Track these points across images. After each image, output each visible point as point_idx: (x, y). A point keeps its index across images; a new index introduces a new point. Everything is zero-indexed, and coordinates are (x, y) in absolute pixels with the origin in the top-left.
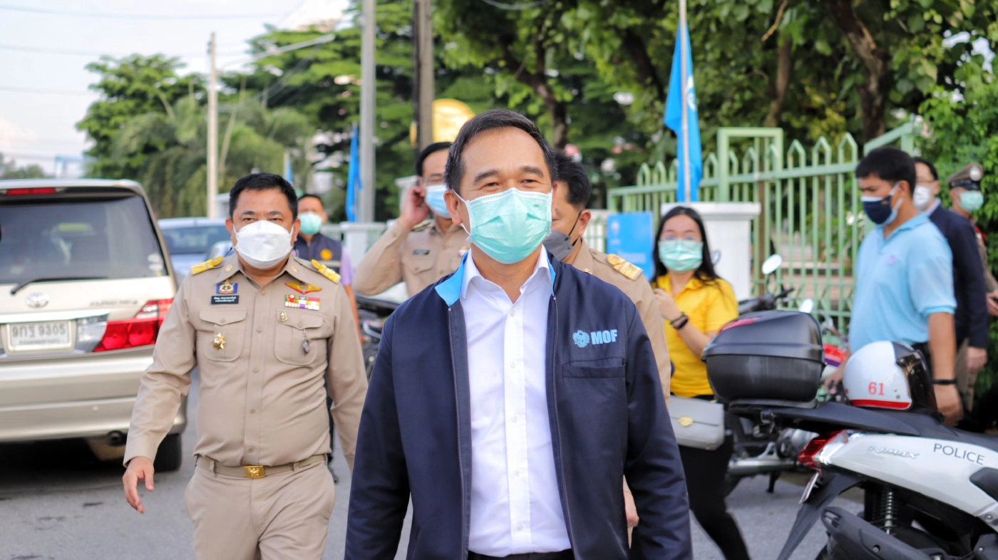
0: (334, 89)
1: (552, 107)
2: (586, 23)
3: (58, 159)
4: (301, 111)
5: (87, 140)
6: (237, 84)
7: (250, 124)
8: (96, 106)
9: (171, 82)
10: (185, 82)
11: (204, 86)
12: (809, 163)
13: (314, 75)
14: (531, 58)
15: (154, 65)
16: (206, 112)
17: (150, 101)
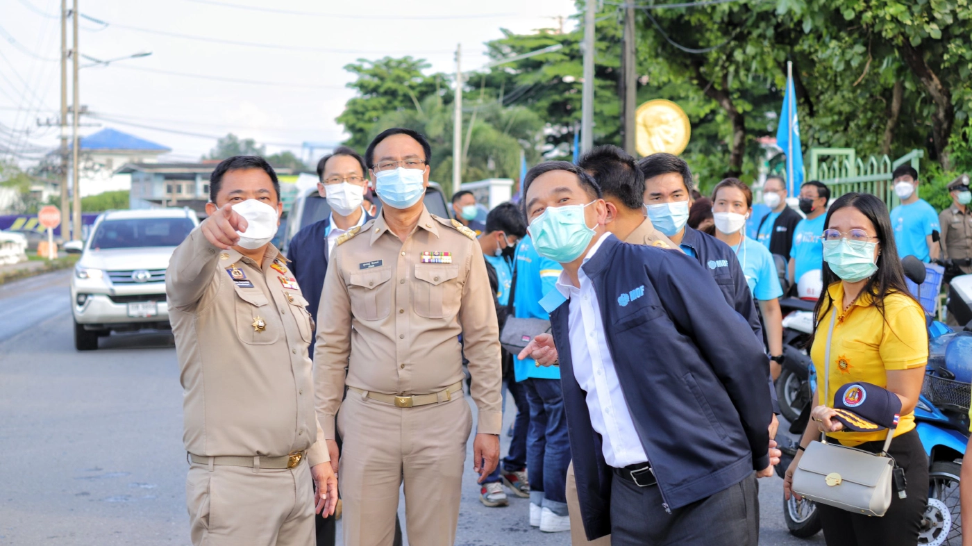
0: (561, 87)
1: (733, 117)
2: (754, 57)
3: (305, 145)
4: (532, 108)
5: (344, 131)
6: (477, 83)
7: (488, 120)
8: (353, 102)
9: (419, 81)
10: (431, 81)
11: (447, 84)
12: (866, 173)
13: (545, 75)
14: (717, 77)
15: (404, 66)
16: (453, 110)
17: (400, 98)
